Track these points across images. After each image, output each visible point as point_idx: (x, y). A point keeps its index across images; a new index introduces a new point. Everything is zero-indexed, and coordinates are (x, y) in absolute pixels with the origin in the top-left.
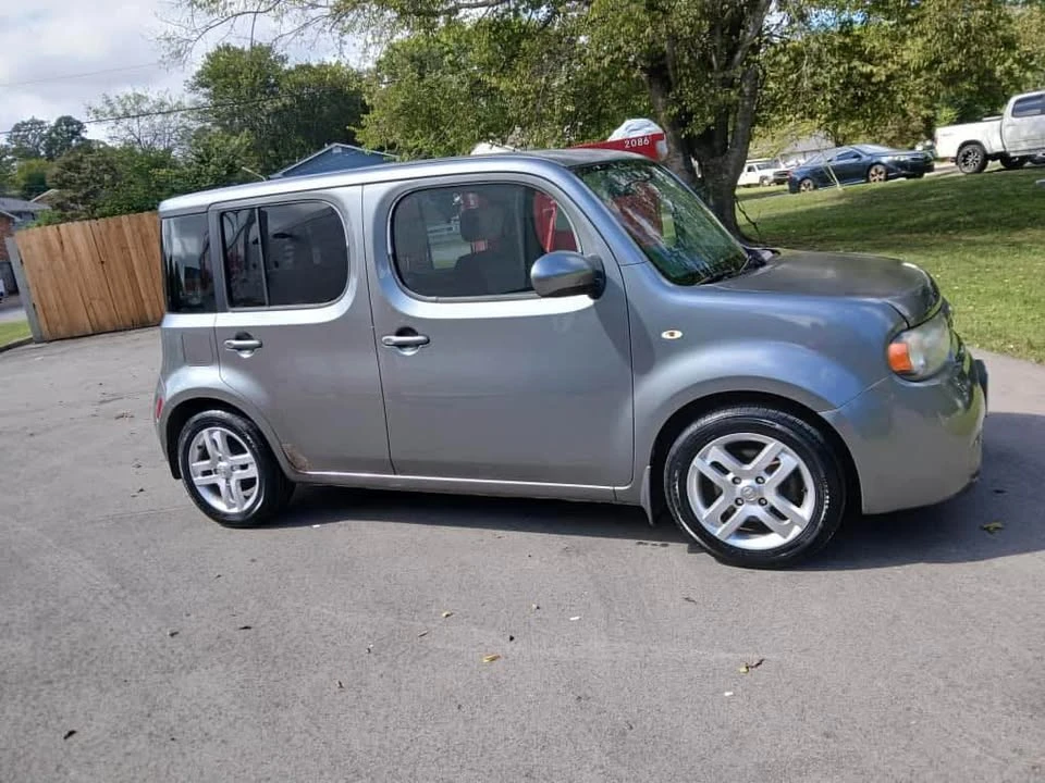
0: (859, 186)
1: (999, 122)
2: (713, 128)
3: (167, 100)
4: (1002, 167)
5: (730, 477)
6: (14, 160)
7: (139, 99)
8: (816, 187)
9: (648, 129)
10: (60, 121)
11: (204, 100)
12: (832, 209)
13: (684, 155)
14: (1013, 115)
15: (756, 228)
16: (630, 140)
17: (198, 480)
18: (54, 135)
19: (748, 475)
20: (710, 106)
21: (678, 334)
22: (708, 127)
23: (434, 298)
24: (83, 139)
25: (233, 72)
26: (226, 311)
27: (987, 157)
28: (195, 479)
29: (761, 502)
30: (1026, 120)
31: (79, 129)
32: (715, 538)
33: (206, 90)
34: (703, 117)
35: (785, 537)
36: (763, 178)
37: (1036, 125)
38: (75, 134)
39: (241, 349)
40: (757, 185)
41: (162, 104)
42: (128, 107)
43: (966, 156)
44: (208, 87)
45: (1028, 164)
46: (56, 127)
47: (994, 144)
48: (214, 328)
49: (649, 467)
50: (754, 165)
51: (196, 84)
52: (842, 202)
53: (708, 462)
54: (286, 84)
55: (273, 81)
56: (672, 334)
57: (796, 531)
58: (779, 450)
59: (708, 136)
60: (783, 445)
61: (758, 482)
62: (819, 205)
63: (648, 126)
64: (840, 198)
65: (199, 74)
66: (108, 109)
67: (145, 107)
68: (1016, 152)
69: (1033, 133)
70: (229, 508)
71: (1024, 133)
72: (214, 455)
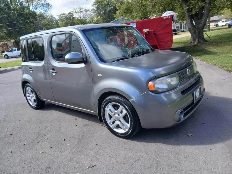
2: (197, 12)
3: (86, 9)
5: (113, 113)
6: (60, 22)
7: (81, 9)
9: (172, 14)
10: (69, 14)
11: (95, 8)
13: (190, 19)
15: (210, 38)
16: (167, 16)
18: (67, 16)
19: (117, 113)
20: (197, 7)
21: (101, 75)
22: (196, 12)
24: (73, 17)
25: (101, 2)
26: (28, 62)
28: (27, 98)
29: (120, 121)
31: (72, 15)
32: (111, 128)
33: (96, 6)
34: (195, 10)
35: (125, 131)
36: (226, 24)
38: (72, 16)
40: (224, 26)
41: (85, 10)
42: (78, 10)
44: (96, 5)
46: (68, 15)
50: (224, 21)
51: (93, 5)
53: (109, 109)
54: (112, 4)
55: (110, 3)
59: (197, 14)
60: (123, 107)
61: (119, 115)
63: (172, 13)
65: (94, 2)
66: (75, 11)
67: (82, 10)
70: (33, 105)
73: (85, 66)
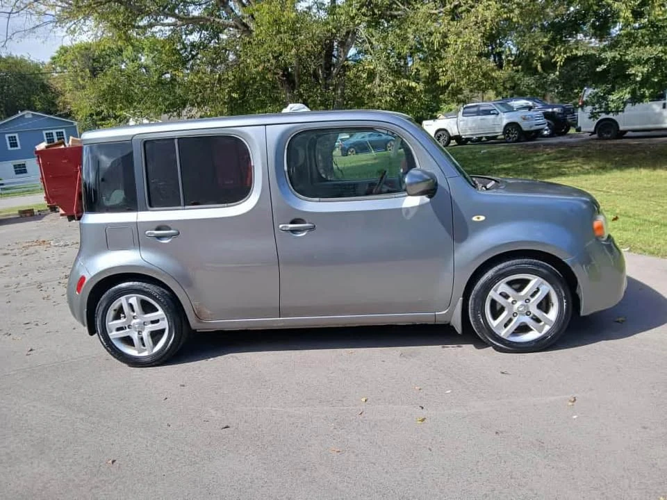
0: (382, 153)
1: (456, 119)
4: (456, 144)
5: (510, 300)
8: (357, 153)
12: (373, 165)
14: (463, 116)
17: (114, 335)
19: (521, 298)
21: (482, 218)
23: (317, 199)
26: (147, 210)
27: (451, 138)
28: (110, 334)
29: (528, 313)
30: (470, 118)
32: (500, 337)
35: (540, 332)
37: (474, 121)
39: (159, 237)
43: (439, 137)
45: (469, 142)
47: (454, 131)
48: (137, 223)
49: (461, 298)
52: (377, 161)
53: (499, 292)
56: (478, 218)
57: (547, 328)
58: (540, 282)
60: (542, 280)
61: (526, 302)
62: (364, 163)
64: (375, 159)
68: (465, 135)
69: (474, 125)
70: (139, 353)
71: (470, 125)
72: (130, 315)
73: (430, 201)
